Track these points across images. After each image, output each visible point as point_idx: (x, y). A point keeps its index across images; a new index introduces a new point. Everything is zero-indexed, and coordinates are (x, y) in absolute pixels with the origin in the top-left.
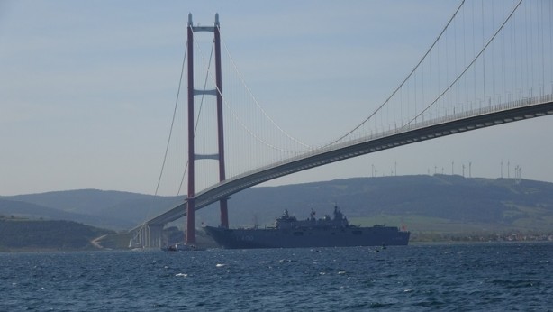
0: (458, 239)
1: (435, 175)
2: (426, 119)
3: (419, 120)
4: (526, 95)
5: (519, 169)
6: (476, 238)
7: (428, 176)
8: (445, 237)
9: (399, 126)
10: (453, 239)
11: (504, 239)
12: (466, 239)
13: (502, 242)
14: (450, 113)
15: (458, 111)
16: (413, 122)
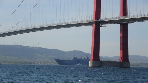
0: (21, 63)
1: (15, 45)
2: (14, 29)
3: (12, 30)
4: (42, 24)
5: (39, 44)
6: (26, 63)
7: (13, 45)
8: (17, 62)
9: (6, 31)
10: (19, 63)
11: (34, 64)
12: (23, 63)
13: (33, 64)
14: (20, 28)
15: (23, 28)
16: (10, 30)
